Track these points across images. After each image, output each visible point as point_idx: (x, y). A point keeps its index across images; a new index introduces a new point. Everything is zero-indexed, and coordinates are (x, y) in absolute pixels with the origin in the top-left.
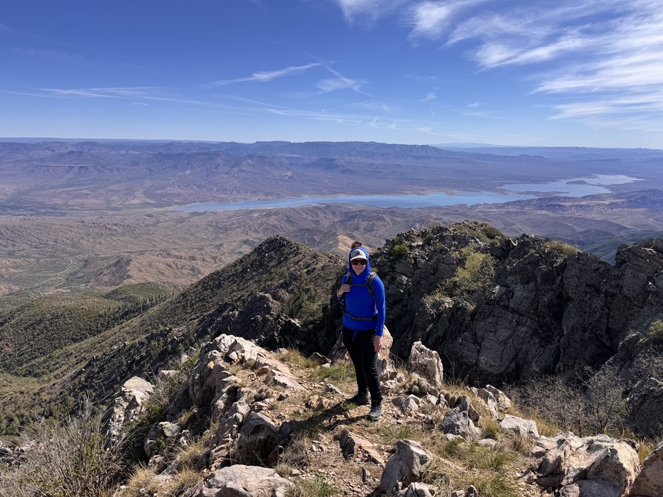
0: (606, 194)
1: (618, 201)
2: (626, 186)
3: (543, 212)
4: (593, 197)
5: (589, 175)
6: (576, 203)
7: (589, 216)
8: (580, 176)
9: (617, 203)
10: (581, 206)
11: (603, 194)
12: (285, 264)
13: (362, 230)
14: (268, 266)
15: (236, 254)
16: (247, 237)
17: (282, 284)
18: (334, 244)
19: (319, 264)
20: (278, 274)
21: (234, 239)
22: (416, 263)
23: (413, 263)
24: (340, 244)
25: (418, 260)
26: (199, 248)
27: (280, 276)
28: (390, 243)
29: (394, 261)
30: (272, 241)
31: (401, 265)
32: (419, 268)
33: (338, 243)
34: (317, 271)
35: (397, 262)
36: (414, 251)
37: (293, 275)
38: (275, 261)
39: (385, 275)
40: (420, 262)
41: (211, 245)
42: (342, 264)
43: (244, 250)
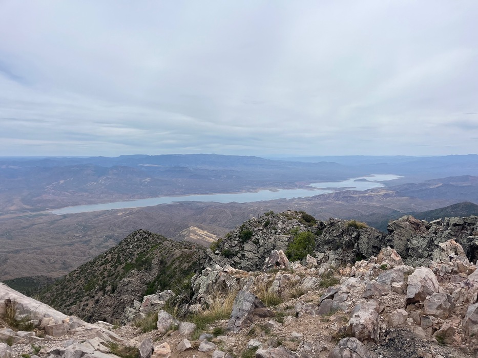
0: (381, 188)
1: (389, 192)
2: (393, 181)
3: (340, 202)
4: (372, 190)
5: (368, 175)
6: (361, 195)
7: (371, 204)
8: (362, 176)
9: (389, 194)
10: (365, 197)
11: (379, 188)
12: (148, 253)
13: (209, 221)
14: (133, 255)
15: (104, 247)
16: (113, 232)
17: (147, 269)
18: (186, 234)
19: (177, 251)
20: (143, 261)
21: (102, 235)
22: (259, 243)
23: (256, 242)
24: (191, 234)
25: (260, 240)
26: (70, 245)
27: (144, 263)
28: (238, 229)
29: (243, 242)
30: (136, 234)
31: (248, 245)
32: (262, 246)
33: (189, 233)
34: (175, 257)
35: (245, 243)
36: (256, 234)
37: (155, 261)
38: (138, 251)
39: (237, 253)
40: (261, 242)
41: (81, 241)
42: (195, 250)
43: (110, 244)
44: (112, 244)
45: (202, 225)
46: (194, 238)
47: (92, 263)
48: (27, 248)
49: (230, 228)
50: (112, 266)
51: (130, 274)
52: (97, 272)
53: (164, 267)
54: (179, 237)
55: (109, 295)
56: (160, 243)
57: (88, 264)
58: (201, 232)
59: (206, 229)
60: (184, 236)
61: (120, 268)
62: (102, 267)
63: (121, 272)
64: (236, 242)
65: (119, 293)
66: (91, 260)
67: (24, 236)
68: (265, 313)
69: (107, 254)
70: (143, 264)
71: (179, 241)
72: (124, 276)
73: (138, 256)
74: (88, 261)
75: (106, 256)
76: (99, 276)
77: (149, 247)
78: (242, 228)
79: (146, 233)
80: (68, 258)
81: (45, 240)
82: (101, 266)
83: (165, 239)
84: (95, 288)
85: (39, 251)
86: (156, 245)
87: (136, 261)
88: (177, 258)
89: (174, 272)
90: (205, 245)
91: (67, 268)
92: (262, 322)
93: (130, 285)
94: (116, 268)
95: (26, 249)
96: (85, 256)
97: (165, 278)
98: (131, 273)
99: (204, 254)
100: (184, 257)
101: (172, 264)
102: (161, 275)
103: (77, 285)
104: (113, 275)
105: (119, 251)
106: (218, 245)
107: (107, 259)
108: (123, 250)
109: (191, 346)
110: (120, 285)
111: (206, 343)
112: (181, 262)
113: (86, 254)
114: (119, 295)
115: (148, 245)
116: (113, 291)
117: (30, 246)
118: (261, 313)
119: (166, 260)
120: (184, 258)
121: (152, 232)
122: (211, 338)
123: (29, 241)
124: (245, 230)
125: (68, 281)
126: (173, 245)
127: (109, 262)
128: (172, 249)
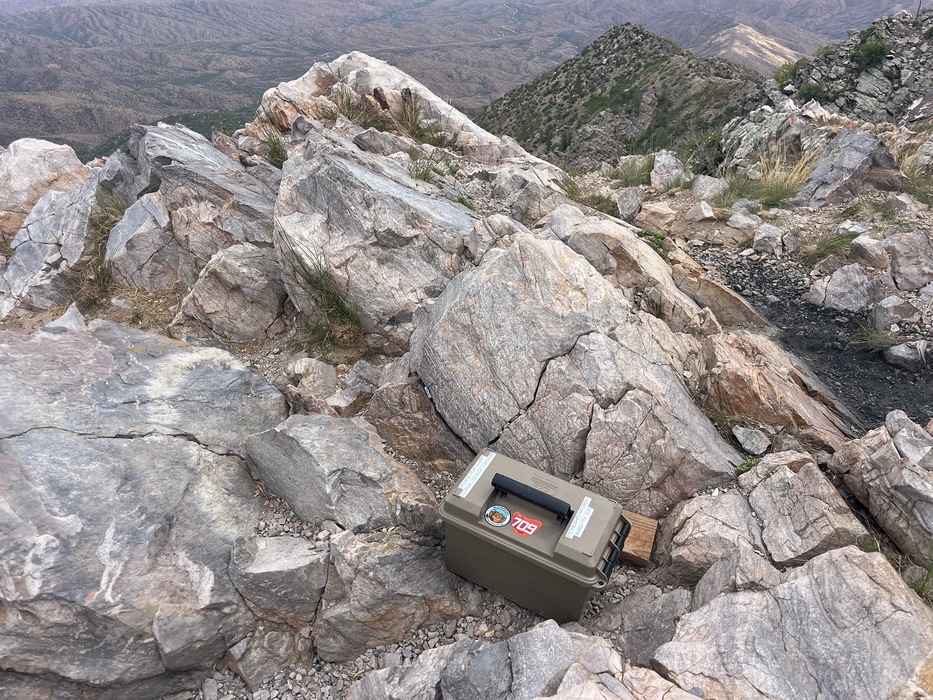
12: (636, 77)
13: (784, 15)
14: (607, 80)
15: (552, 58)
16: (572, 27)
17: (630, 112)
18: (726, 41)
19: (697, 78)
20: (623, 95)
21: (551, 30)
22: (899, 77)
23: (893, 76)
24: (737, 43)
25: (903, 72)
26: (494, 47)
27: (627, 98)
28: (855, 38)
29: (858, 72)
30: (618, 34)
31: (870, 79)
32: (905, 85)
33: (733, 41)
34: (692, 92)
35: (863, 75)
36: (899, 55)
37: (648, 98)
38: (618, 72)
39: (837, 95)
40: (907, 74)
41: (513, 41)
42: (738, 80)
43: (565, 52)
44: (568, 51)
45: (767, 22)
46: (740, 52)
47: (531, 88)
48: (424, 46)
49: (835, 36)
50: (565, 98)
51: (597, 118)
52: (539, 106)
53: (665, 111)
54: (706, 48)
55: (556, 153)
56: (665, 58)
57: (524, 88)
58: (760, 40)
59: (774, 34)
60: (718, 47)
61: (580, 103)
62: (547, 98)
63: (581, 113)
64: (842, 70)
65: (575, 151)
66: (529, 81)
67: (419, 21)
68: (892, 182)
69: (558, 74)
70: (625, 101)
71: (704, 57)
72: (585, 120)
73: (615, 83)
74: (524, 82)
75: (556, 75)
76: (541, 116)
77: (640, 65)
78: (864, 36)
79: (638, 33)
80: (490, 74)
81: (452, 33)
82: (545, 95)
83: (676, 50)
84: (533, 136)
85: (443, 54)
86: (656, 62)
87: (611, 93)
88: (694, 95)
89: (684, 124)
90: (763, 71)
91: (488, 93)
92: (878, 199)
93: (594, 140)
94: (573, 103)
95: (423, 49)
96: (518, 72)
97: (663, 134)
98: (600, 116)
99: (757, 91)
100: (711, 95)
101: (682, 108)
102: (656, 127)
103: (503, 126)
104: (565, 116)
105: (580, 68)
106: (794, 73)
107: (557, 83)
108: (588, 68)
109: (712, 215)
110: (577, 137)
111: (745, 214)
112: (702, 105)
113: (521, 68)
114: (574, 154)
115: (640, 60)
116: (564, 147)
117: (429, 42)
118: (884, 180)
119: (671, 98)
120: (710, 97)
121: (651, 31)
122: (758, 209)
123: (428, 32)
124: (871, 42)
125: (490, 118)
126: (690, 66)
127: (561, 90)
128: (688, 75)
